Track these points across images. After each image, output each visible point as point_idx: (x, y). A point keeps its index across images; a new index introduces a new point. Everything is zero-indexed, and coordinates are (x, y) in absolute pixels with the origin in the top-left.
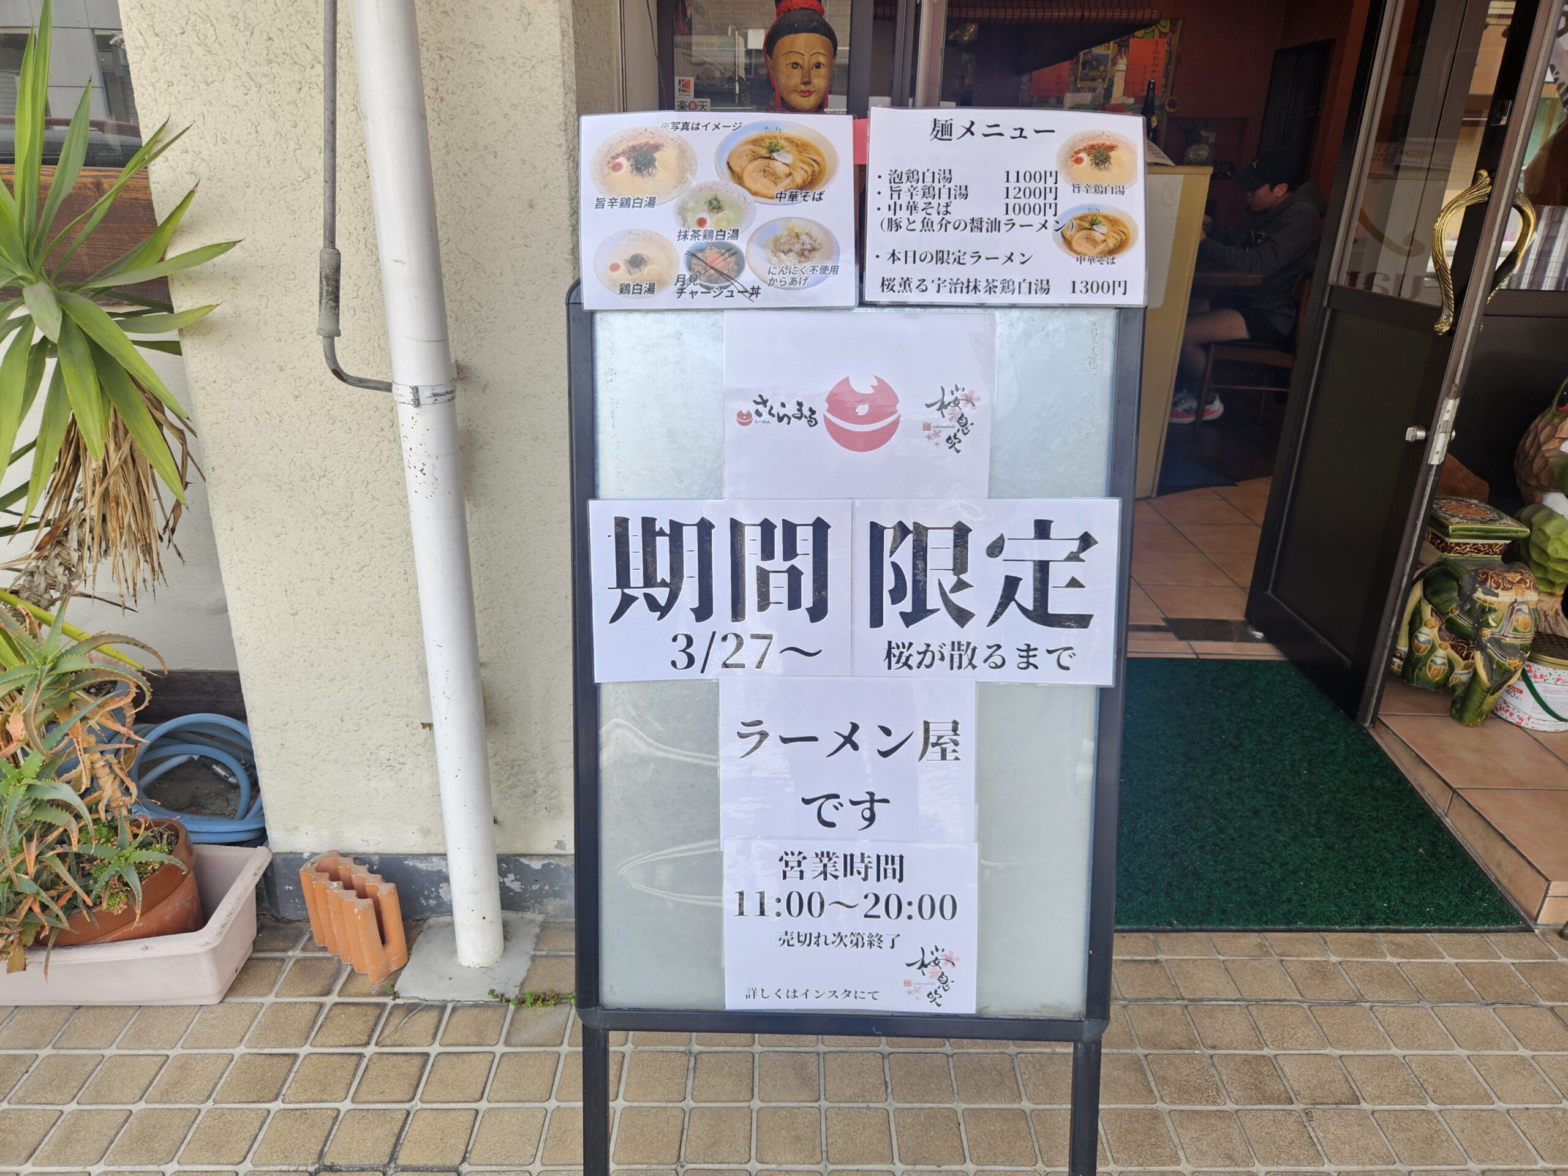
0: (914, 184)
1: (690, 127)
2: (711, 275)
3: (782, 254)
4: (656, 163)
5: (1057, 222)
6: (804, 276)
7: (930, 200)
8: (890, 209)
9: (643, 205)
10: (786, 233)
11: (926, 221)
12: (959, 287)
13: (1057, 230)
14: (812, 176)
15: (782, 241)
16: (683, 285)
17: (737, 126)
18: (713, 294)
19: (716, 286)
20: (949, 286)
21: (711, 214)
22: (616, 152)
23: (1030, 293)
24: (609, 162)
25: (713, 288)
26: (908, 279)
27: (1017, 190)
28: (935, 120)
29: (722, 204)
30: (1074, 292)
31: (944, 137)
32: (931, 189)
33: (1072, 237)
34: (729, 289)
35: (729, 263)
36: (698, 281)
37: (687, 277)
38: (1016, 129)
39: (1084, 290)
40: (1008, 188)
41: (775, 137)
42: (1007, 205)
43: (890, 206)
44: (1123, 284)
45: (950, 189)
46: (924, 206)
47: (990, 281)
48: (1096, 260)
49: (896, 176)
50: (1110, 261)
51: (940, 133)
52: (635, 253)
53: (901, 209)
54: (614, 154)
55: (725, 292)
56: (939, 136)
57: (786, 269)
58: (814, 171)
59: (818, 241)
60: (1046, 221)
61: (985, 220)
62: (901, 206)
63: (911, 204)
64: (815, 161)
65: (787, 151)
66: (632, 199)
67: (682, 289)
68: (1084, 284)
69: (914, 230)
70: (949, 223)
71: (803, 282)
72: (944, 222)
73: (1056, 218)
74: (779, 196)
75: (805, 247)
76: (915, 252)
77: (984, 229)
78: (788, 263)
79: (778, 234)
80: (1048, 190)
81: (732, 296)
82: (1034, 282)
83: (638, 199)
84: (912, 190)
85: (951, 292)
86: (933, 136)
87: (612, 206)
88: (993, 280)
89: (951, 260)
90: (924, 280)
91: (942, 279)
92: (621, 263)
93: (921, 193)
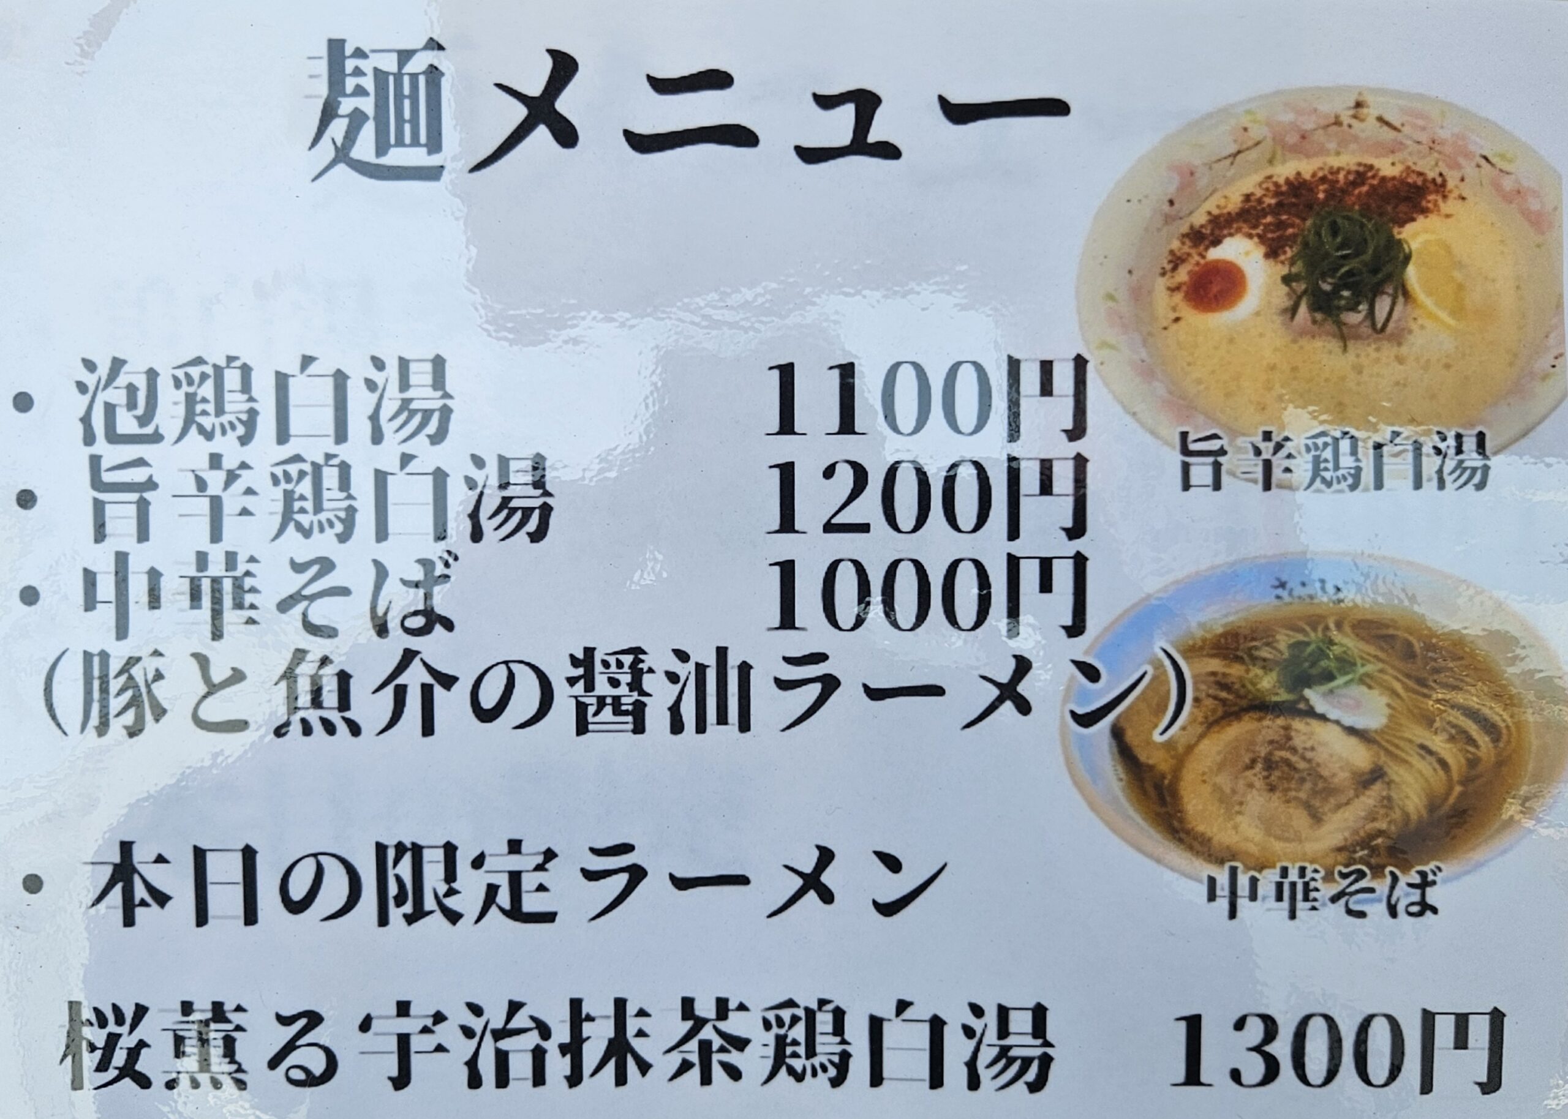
0: (228, 446)
5: (1090, 673)
7: (324, 544)
8: (90, 603)
11: (306, 669)
12: (520, 1049)
13: (1086, 720)
20: (464, 1048)
23: (936, 1080)
26: (218, 1012)
27: (845, 477)
28: (336, 47)
30: (1193, 1077)
31: (396, 157)
32: (330, 477)
33: (1181, 755)
38: (825, 102)
39: (1254, 1069)
40: (787, 471)
42: (787, 569)
43: (90, 578)
44: (1479, 1031)
45: (440, 477)
46: (294, 582)
47: (705, 1008)
48: (1326, 891)
49: (116, 396)
50: (1405, 896)
51: (368, 133)
53: (154, 601)
56: (364, 148)
60: (1023, 666)
61: (659, 659)
62: (154, 576)
63: (216, 568)
68: (1255, 1031)
69: (240, 725)
70: (448, 681)
72: (415, 677)
73: (1079, 648)
76: (249, 855)
77: (657, 716)
80: (1030, 480)
82: (956, 1017)
84: (215, 480)
85: (475, 1081)
86: (326, 151)
88: (722, 1008)
89: (468, 900)
90: (314, 1019)
91: (422, 1009)
93: (270, 502)
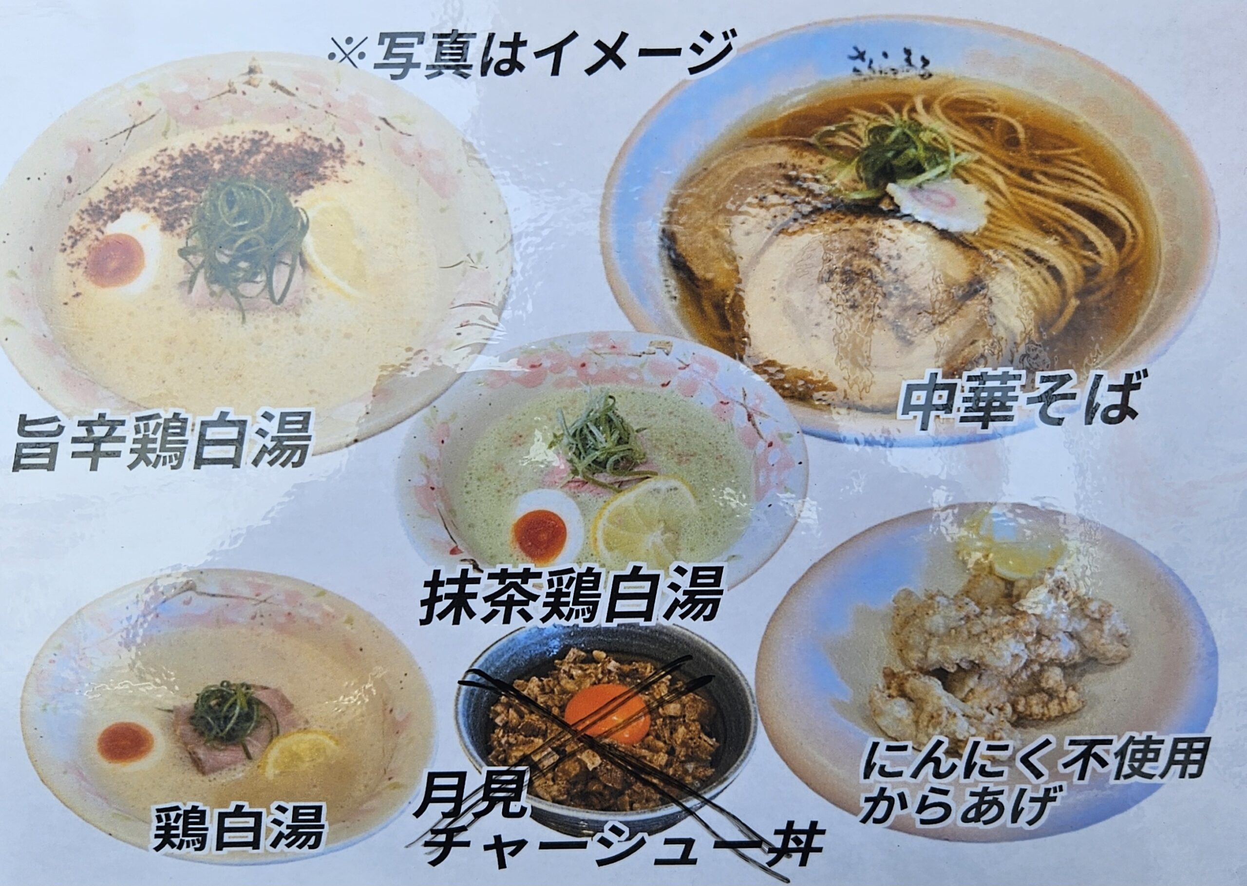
1: (474, 56)
2: (591, 776)
3: (935, 685)
4: (310, 243)
6: (1036, 787)
9: (250, 450)
10: (956, 584)
14: (1083, 293)
15: (936, 621)
16: (455, 814)
17: (711, 50)
18: (595, 850)
19: (613, 819)
21: (585, 495)
22: (108, 181)
24: (76, 236)
25: (597, 827)
29: (638, 444)
34: (673, 832)
35: (672, 722)
36: (526, 801)
37: (475, 780)
41: (900, 102)
52: (214, 682)
54: (97, 194)
55: (655, 847)
57: (953, 752)
58: (1091, 272)
59: (1115, 623)
64: (1096, 217)
65: (958, 172)
66: (194, 420)
67: (450, 832)
71: (1030, 810)
74: (919, 398)
75: (1047, 650)
78: (962, 728)
79: (919, 587)
81: (685, 860)
83: (223, 421)
87: (95, 456)
92: (152, 725)
